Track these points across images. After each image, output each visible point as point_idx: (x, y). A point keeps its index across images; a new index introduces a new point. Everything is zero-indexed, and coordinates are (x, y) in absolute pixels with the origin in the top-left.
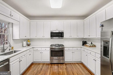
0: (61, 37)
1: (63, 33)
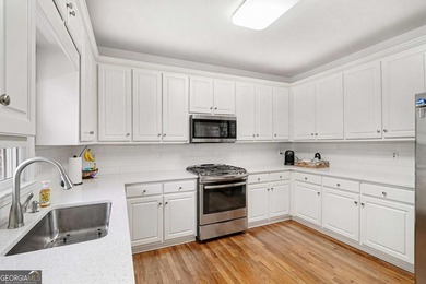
0: (229, 136)
1: (235, 122)
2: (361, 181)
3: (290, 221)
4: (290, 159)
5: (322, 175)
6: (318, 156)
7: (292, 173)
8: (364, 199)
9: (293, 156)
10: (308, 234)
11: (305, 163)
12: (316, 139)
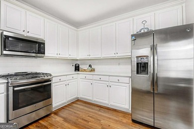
2: (109, 76)
3: (78, 101)
4: (77, 68)
5: (93, 75)
6: (90, 66)
7: (78, 75)
8: (111, 84)
9: (79, 67)
10: (86, 105)
11: (85, 70)
12: (89, 57)
